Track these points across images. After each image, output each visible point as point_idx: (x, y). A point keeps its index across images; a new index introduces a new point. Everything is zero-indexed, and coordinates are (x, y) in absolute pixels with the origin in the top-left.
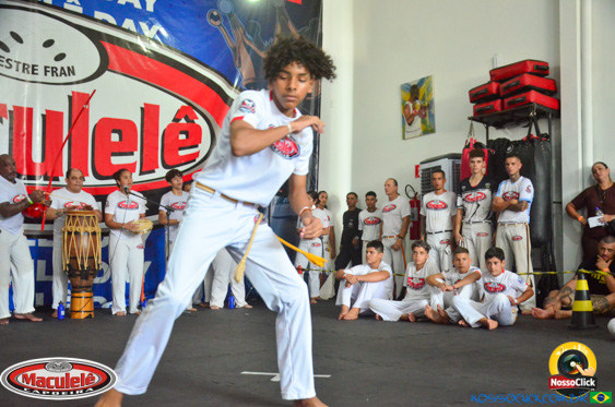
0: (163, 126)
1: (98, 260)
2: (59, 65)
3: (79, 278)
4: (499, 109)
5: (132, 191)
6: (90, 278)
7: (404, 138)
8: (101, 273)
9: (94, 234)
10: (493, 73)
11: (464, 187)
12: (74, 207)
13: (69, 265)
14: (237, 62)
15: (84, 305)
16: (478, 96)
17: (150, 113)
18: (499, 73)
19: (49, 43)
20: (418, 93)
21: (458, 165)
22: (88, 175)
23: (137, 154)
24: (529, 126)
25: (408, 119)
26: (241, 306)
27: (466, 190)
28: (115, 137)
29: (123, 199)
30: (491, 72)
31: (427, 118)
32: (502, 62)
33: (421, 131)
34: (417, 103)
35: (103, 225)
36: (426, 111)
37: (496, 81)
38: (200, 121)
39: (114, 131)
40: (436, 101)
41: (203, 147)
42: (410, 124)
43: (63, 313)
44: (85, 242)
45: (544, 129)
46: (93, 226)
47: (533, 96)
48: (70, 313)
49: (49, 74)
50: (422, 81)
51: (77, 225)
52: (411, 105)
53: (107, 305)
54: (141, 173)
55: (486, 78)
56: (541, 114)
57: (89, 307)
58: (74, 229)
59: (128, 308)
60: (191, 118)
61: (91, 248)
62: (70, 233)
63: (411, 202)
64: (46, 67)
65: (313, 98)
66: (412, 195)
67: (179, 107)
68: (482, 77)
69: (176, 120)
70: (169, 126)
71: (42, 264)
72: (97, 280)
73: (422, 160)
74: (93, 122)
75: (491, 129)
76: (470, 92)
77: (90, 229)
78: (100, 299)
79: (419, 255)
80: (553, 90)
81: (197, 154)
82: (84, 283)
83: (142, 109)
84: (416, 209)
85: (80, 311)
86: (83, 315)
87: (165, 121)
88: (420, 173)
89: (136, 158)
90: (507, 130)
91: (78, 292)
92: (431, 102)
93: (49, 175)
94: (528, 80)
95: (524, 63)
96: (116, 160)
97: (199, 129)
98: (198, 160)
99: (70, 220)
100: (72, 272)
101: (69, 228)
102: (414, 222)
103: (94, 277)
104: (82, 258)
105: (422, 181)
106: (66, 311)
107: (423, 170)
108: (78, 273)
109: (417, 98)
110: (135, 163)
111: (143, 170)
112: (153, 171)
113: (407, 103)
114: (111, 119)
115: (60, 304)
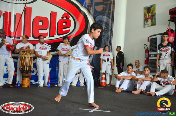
0: (58, 20)
1: (32, 67)
3: (25, 73)
5: (44, 43)
6: (29, 73)
7: (144, 27)
8: (33, 72)
9: (31, 58)
13: (22, 68)
15: (26, 83)
16: (172, 12)
17: (53, 15)
20: (150, 10)
22: (30, 37)
23: (48, 30)
25: (146, 20)
26: (82, 85)
28: (41, 23)
31: (153, 20)
33: (150, 24)
34: (150, 14)
35: (35, 55)
36: (153, 17)
38: (71, 19)
39: (40, 21)
40: (157, 13)
41: (72, 28)
42: (147, 22)
43: (19, 85)
44: (28, 61)
46: (31, 55)
48: (22, 85)
49: (18, 0)
50: (152, 6)
51: (25, 54)
52: (147, 15)
53: (35, 83)
54: (50, 37)
57: (28, 84)
58: (24, 56)
60: (68, 17)
61: (30, 63)
62: (22, 57)
63: (145, 51)
65: (111, 11)
66: (146, 48)
67: (64, 13)
69: (63, 18)
70: (60, 20)
72: (32, 74)
73: (150, 35)
74: (33, 18)
76: (170, 10)
77: (29, 56)
78: (33, 81)
79: (146, 71)
81: (69, 30)
82: (27, 75)
83: (50, 13)
84: (147, 53)
85: (25, 85)
86: (26, 86)
87: (59, 18)
88: (149, 40)
91: (25, 78)
92: (155, 14)
93: (17, 36)
96: (41, 32)
97: (70, 21)
98: (69, 33)
99: (23, 53)
100: (23, 71)
101: (22, 55)
102: (146, 58)
103: (30, 73)
104: (26, 66)
105: (150, 43)
106: (20, 85)
107: (151, 39)
108: (25, 71)
109: (150, 12)
110: (48, 33)
111: (50, 35)
112: (54, 36)
113: (146, 14)
114: (39, 17)
115: (18, 82)
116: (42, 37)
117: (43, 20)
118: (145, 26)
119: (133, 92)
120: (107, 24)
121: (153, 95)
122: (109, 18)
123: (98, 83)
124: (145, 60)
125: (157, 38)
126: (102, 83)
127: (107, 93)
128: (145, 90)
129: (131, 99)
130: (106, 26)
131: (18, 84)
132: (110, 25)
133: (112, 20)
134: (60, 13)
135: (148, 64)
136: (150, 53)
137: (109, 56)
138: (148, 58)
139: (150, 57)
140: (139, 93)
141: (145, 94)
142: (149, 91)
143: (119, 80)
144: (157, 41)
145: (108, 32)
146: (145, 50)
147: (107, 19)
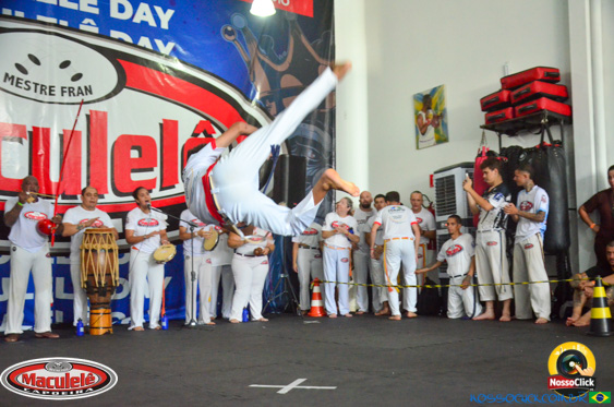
0: (182, 141)
1: (116, 277)
2: (76, 85)
3: (97, 295)
4: (510, 116)
6: (108, 294)
7: (418, 148)
8: (120, 289)
9: (111, 251)
10: (504, 81)
13: (87, 283)
14: (252, 76)
15: (103, 322)
16: (489, 104)
17: (169, 128)
18: (509, 81)
19: (65, 64)
20: (430, 102)
22: (107, 192)
23: (157, 170)
24: (541, 132)
25: (422, 129)
26: (257, 319)
28: (134, 154)
30: (502, 80)
31: (440, 128)
32: (513, 70)
33: (434, 140)
34: (430, 112)
36: (439, 120)
37: (506, 89)
39: (134, 148)
40: (448, 110)
42: (423, 134)
43: (82, 330)
44: (102, 260)
45: (556, 136)
46: (110, 243)
47: (544, 103)
48: (88, 329)
49: (66, 95)
50: (434, 90)
51: (94, 243)
52: (424, 115)
53: (126, 321)
54: (162, 189)
55: (498, 87)
56: (553, 121)
57: (108, 323)
58: (91, 246)
60: (209, 132)
61: (108, 269)
62: (87, 251)
64: (62, 88)
65: (327, 110)
67: (197, 122)
68: (493, 85)
69: (195, 134)
70: (189, 140)
71: (60, 281)
73: (436, 170)
74: (111, 140)
75: (504, 137)
76: (482, 100)
77: (106, 246)
78: (119, 315)
80: (564, 97)
82: (102, 299)
83: (161, 125)
85: (98, 328)
86: (102, 331)
87: (184, 135)
88: (434, 182)
89: (155, 174)
90: (520, 137)
91: (97, 309)
92: (444, 111)
94: (539, 87)
95: (534, 70)
96: (136, 177)
99: (88, 238)
100: (90, 289)
103: (112, 294)
104: (99, 275)
105: (437, 190)
106: (85, 328)
107: (437, 180)
108: (95, 290)
109: (429, 108)
110: (155, 180)
111: (164, 185)
112: (174, 187)
113: (420, 112)
114: (130, 137)
115: (80, 320)
116: (144, 191)
117: (141, 143)
118: (421, 145)
120: (317, 145)
122: (322, 128)
125: (453, 176)
127: (328, 335)
130: (314, 152)
131: (77, 328)
132: (326, 147)
133: (332, 134)
134: (187, 122)
136: (439, 219)
139: (440, 228)
144: (454, 183)
145: (321, 167)
147: (315, 132)
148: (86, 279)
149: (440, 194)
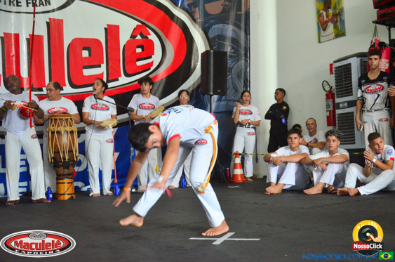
0: (123, 42)
1: (76, 153)
3: (62, 168)
6: (71, 168)
7: (319, 42)
8: (79, 163)
9: (72, 132)
11: (363, 81)
12: (55, 112)
13: (54, 158)
15: (66, 189)
16: (380, 3)
17: (112, 32)
21: (365, 62)
22: (65, 85)
23: (104, 66)
25: (322, 26)
27: (366, 83)
28: (85, 54)
29: (93, 103)
31: (339, 24)
33: (333, 35)
34: (330, 11)
38: (152, 37)
39: (85, 49)
40: (345, 9)
41: (156, 58)
42: (324, 30)
43: (51, 196)
44: (65, 139)
46: (71, 126)
49: (31, 6)
51: (58, 126)
52: (324, 13)
53: (85, 189)
57: (71, 191)
58: (56, 129)
59: (101, 190)
60: (144, 35)
61: (70, 144)
62: (53, 133)
63: (327, 95)
64: (27, 1)
65: (243, 12)
66: (327, 88)
69: (133, 36)
70: (128, 41)
72: (76, 169)
73: (335, 59)
74: (67, 42)
77: (68, 129)
78: (80, 184)
79: (332, 142)
81: (151, 64)
82: (66, 171)
83: (105, 29)
84: (331, 100)
85: (64, 194)
86: (67, 197)
87: (124, 38)
88: (334, 70)
89: (102, 69)
91: (62, 179)
92: (342, 10)
93: (35, 86)
96: (87, 72)
97: (151, 43)
98: (152, 68)
99: (53, 122)
100: (57, 163)
101: (52, 128)
102: (330, 111)
103: (74, 167)
104: (64, 152)
105: (336, 77)
106: (53, 194)
107: (336, 68)
108: (61, 164)
109: (330, 8)
110: (103, 73)
111: (110, 79)
112: (118, 80)
113: (321, 12)
115: (49, 189)
117: (91, 44)
118: (322, 39)
119: (306, 191)
120: (235, 41)
121: (352, 194)
122: (239, 27)
123: (227, 178)
124: (328, 117)
125: (350, 64)
126: (235, 176)
127: (249, 197)
128: (332, 184)
129: (303, 208)
130: (233, 48)
132: (243, 43)
133: (247, 32)
134: (127, 26)
135: (334, 125)
136: (338, 100)
137: (251, 113)
138: (334, 112)
139: (339, 108)
140: (320, 192)
141: (333, 193)
142: (343, 187)
143: (275, 165)
144: (351, 70)
145: (238, 60)
146: (325, 93)
147: (234, 31)
148: (53, 156)
149: (338, 80)
